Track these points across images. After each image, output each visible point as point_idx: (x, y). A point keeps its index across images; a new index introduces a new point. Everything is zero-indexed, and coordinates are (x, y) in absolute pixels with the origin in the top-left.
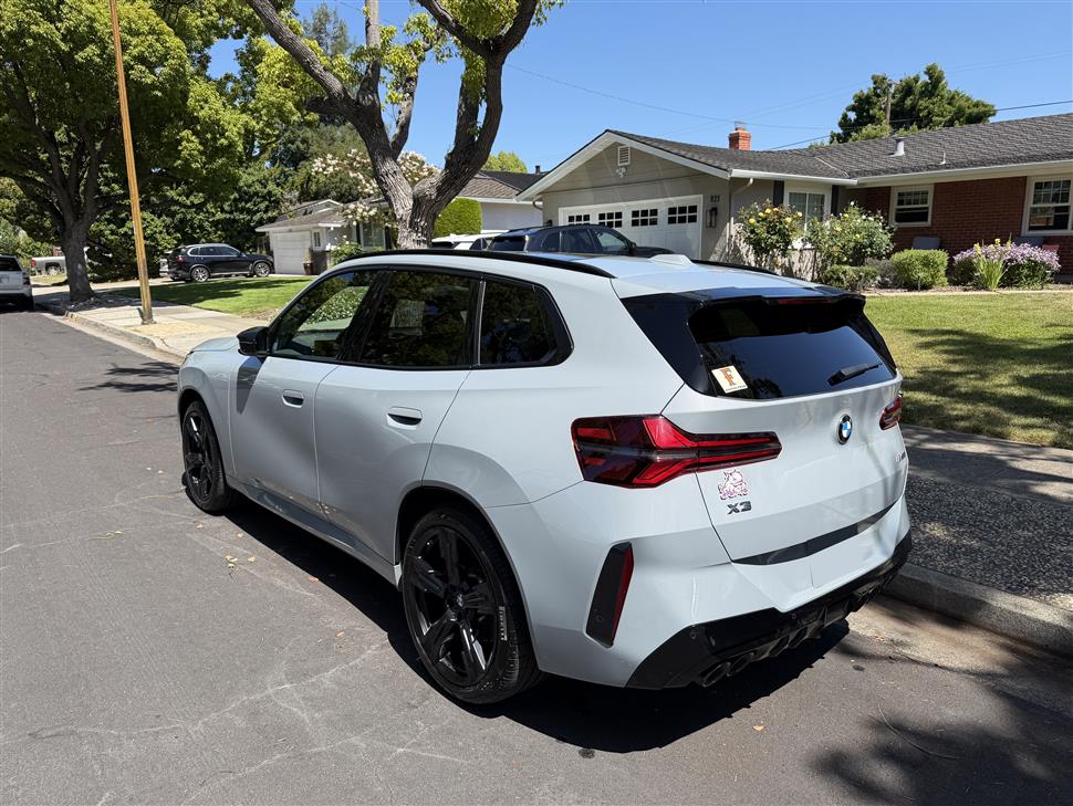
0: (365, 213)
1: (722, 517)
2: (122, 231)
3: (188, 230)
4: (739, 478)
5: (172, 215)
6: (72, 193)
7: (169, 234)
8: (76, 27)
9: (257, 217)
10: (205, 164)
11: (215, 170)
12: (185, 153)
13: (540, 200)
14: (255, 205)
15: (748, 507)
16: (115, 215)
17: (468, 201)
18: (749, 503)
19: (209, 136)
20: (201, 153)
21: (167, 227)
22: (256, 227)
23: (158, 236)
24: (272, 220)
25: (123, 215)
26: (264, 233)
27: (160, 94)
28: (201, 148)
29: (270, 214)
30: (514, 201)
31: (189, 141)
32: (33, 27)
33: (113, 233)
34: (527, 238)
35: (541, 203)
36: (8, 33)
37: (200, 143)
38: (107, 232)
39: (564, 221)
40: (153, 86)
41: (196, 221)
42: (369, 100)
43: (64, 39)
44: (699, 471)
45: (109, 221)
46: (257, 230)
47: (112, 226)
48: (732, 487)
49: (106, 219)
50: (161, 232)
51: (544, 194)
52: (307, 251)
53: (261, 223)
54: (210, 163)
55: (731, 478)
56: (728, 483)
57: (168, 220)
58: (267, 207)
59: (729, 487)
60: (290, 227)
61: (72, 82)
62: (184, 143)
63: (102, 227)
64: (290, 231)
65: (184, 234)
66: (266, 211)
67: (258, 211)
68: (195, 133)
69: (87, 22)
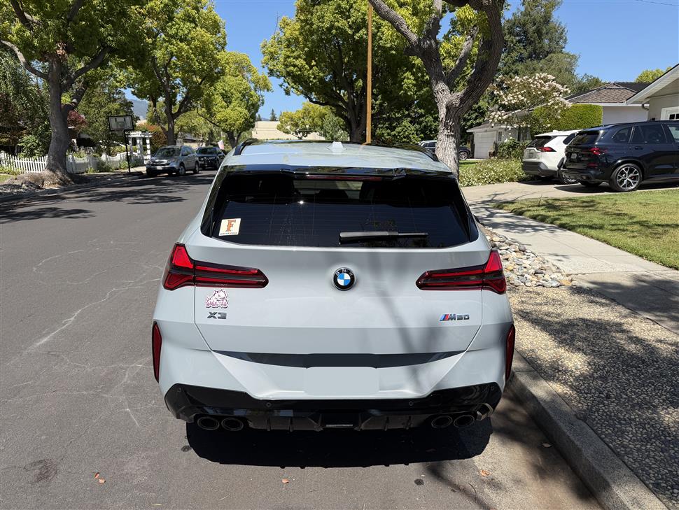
0: (500, 118)
1: (203, 319)
2: (393, 133)
3: (428, 132)
4: (222, 295)
5: (420, 123)
6: (357, 113)
7: (417, 135)
8: (356, 20)
9: (469, 123)
10: (416, 92)
11: (422, 95)
12: (405, 86)
13: (648, 103)
14: (469, 115)
15: (223, 317)
16: (390, 124)
17: (591, 106)
18: (225, 314)
19: (420, 75)
20: (414, 85)
21: (417, 130)
22: (467, 129)
23: (411, 136)
24: (479, 124)
25: (394, 124)
26: (471, 133)
27: (394, 52)
28: (414, 82)
29: (478, 121)
30: (624, 105)
31: (408, 79)
32: (336, 23)
33: (389, 134)
34: (602, 132)
35: (648, 105)
36: (326, 28)
37: (414, 80)
38: (386, 134)
39: (666, 117)
40: (391, 49)
41: (433, 127)
42: (427, 43)
43: (350, 27)
44: (197, 285)
45: (387, 128)
46: (468, 131)
47: (389, 131)
48: (216, 301)
49: (386, 127)
50: (413, 134)
51: (652, 98)
52: (492, 144)
53: (471, 126)
54: (419, 91)
55: (217, 294)
56: (214, 297)
57: (418, 126)
58: (477, 116)
59: (214, 300)
60: (485, 129)
61: (354, 51)
62: (406, 80)
63: (384, 132)
64: (486, 131)
65: (425, 134)
66: (475, 119)
67: (470, 119)
68: (413, 74)
69: (362, 17)
